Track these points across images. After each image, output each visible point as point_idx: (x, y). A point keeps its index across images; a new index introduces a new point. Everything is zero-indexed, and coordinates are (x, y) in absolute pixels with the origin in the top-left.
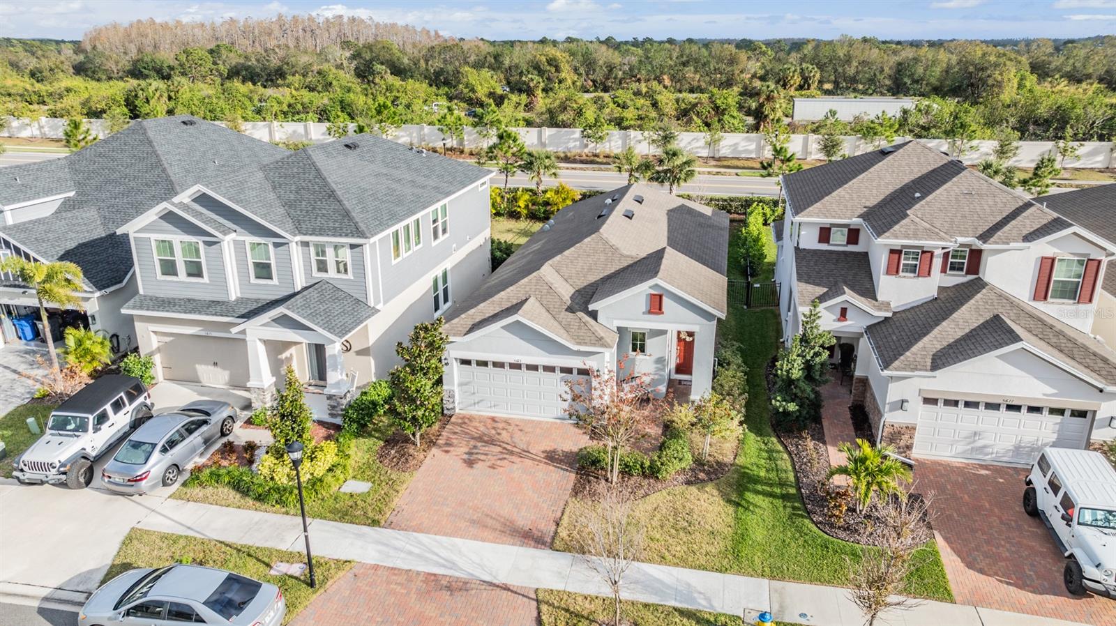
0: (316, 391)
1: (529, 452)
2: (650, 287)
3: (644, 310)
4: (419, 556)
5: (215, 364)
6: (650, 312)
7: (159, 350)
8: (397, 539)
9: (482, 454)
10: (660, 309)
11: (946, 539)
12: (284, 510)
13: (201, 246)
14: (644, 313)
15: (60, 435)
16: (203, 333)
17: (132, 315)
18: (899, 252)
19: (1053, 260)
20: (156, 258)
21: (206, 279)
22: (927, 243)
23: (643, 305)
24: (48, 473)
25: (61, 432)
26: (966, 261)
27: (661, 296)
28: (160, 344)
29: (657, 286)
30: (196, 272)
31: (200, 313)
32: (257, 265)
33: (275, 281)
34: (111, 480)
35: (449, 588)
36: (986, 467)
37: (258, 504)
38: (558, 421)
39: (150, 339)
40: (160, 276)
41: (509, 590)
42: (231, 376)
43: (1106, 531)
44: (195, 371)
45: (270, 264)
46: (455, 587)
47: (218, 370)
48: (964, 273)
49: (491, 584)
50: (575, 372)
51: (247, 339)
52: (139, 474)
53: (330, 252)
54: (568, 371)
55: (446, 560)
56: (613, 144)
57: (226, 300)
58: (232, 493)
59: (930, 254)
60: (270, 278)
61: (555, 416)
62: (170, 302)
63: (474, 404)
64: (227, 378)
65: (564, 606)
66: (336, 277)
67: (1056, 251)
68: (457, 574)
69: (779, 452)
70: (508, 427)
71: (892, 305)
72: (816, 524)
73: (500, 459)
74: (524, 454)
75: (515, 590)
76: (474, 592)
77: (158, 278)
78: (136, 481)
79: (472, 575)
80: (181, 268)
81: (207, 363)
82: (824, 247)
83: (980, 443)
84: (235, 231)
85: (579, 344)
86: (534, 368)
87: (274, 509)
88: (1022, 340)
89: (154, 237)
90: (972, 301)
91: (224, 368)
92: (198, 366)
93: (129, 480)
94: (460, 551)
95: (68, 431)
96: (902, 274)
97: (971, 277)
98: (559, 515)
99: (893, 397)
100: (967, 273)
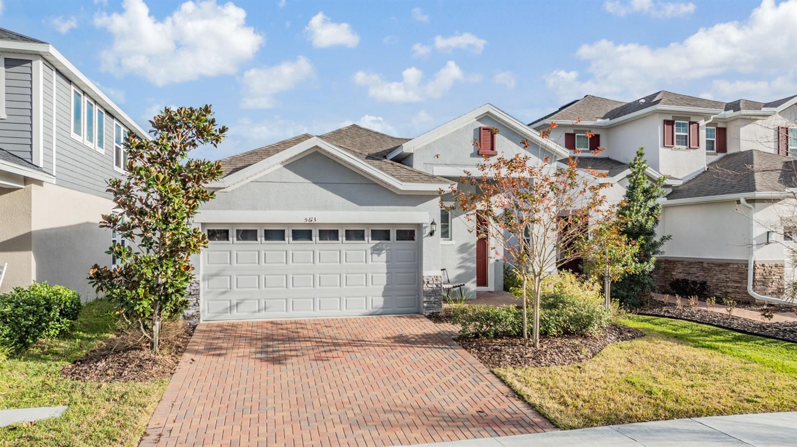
2: (479, 119)
3: (472, 151)
6: (479, 154)
10: (492, 149)
14: (472, 155)
18: (672, 123)
19: (787, 130)
23: (471, 145)
26: (715, 137)
29: (486, 117)
38: (371, 316)
48: (715, 151)
50: (393, 235)
59: (696, 125)
61: (365, 311)
63: (231, 308)
67: (787, 121)
86: (332, 234)
96: (676, 146)
97: (721, 155)
98: (505, 389)
99: (758, 231)
100: (717, 152)
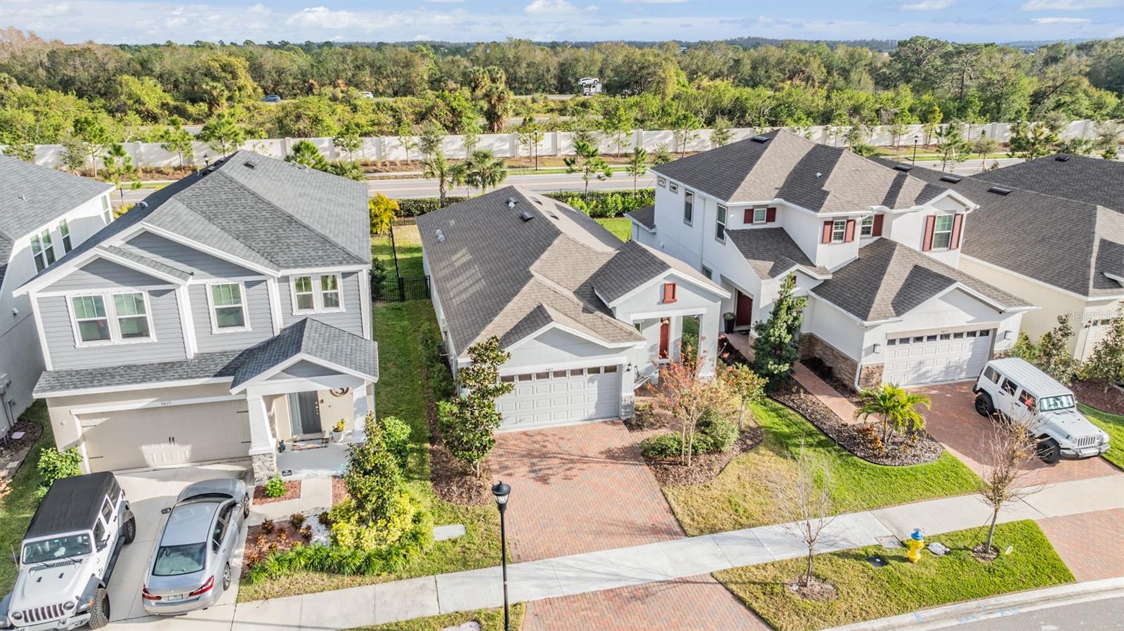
0: (309, 446)
1: (586, 457)
2: (664, 278)
3: (658, 301)
4: (577, 578)
5: (172, 440)
6: (664, 301)
7: (84, 437)
8: (541, 569)
9: (546, 469)
10: (673, 298)
11: (952, 447)
12: (393, 576)
13: (146, 298)
14: (658, 303)
15: (48, 566)
16: (159, 404)
17: (44, 400)
18: (831, 223)
19: (935, 217)
20: (75, 321)
21: (153, 337)
22: (850, 213)
23: (657, 296)
24: (61, 617)
25: (48, 563)
26: (872, 225)
27: (674, 285)
28: (86, 429)
29: (671, 276)
30: (136, 331)
31: (158, 379)
32: (221, 312)
33: (248, 327)
34: (163, 600)
35: (634, 597)
36: (932, 388)
37: (359, 579)
38: (587, 422)
39: (74, 424)
40: (79, 343)
41: (688, 582)
42: (193, 452)
43: (1057, 412)
44: (141, 454)
45: (240, 308)
46: (641, 594)
47: (174, 447)
48: (871, 236)
49: (669, 582)
50: (602, 370)
51: (248, 399)
52: (203, 583)
53: (316, 284)
54: (596, 370)
55: (607, 574)
56: (366, 151)
57: (182, 359)
58: (316, 576)
59: (852, 222)
60: (242, 324)
61: (582, 418)
62: (102, 375)
64: (188, 454)
65: (746, 580)
66: (324, 312)
67: (936, 210)
68: (630, 583)
69: (781, 409)
70: (547, 438)
71: (828, 268)
72: (861, 458)
73: (568, 470)
74: (584, 459)
75: (693, 580)
76: (660, 593)
77: (78, 345)
78: (201, 592)
79: (641, 580)
80: (115, 330)
81: (159, 442)
82: (749, 226)
83: (923, 370)
84: (192, 274)
85: (613, 341)
86: (562, 374)
87: (381, 577)
88: (955, 281)
89: (71, 294)
90: (894, 257)
91: (184, 443)
92: (145, 448)
93: (191, 594)
94: (611, 562)
95: (59, 558)
96: (833, 241)
97: (876, 238)
98: (667, 506)
99: (867, 343)
100: (873, 235)
